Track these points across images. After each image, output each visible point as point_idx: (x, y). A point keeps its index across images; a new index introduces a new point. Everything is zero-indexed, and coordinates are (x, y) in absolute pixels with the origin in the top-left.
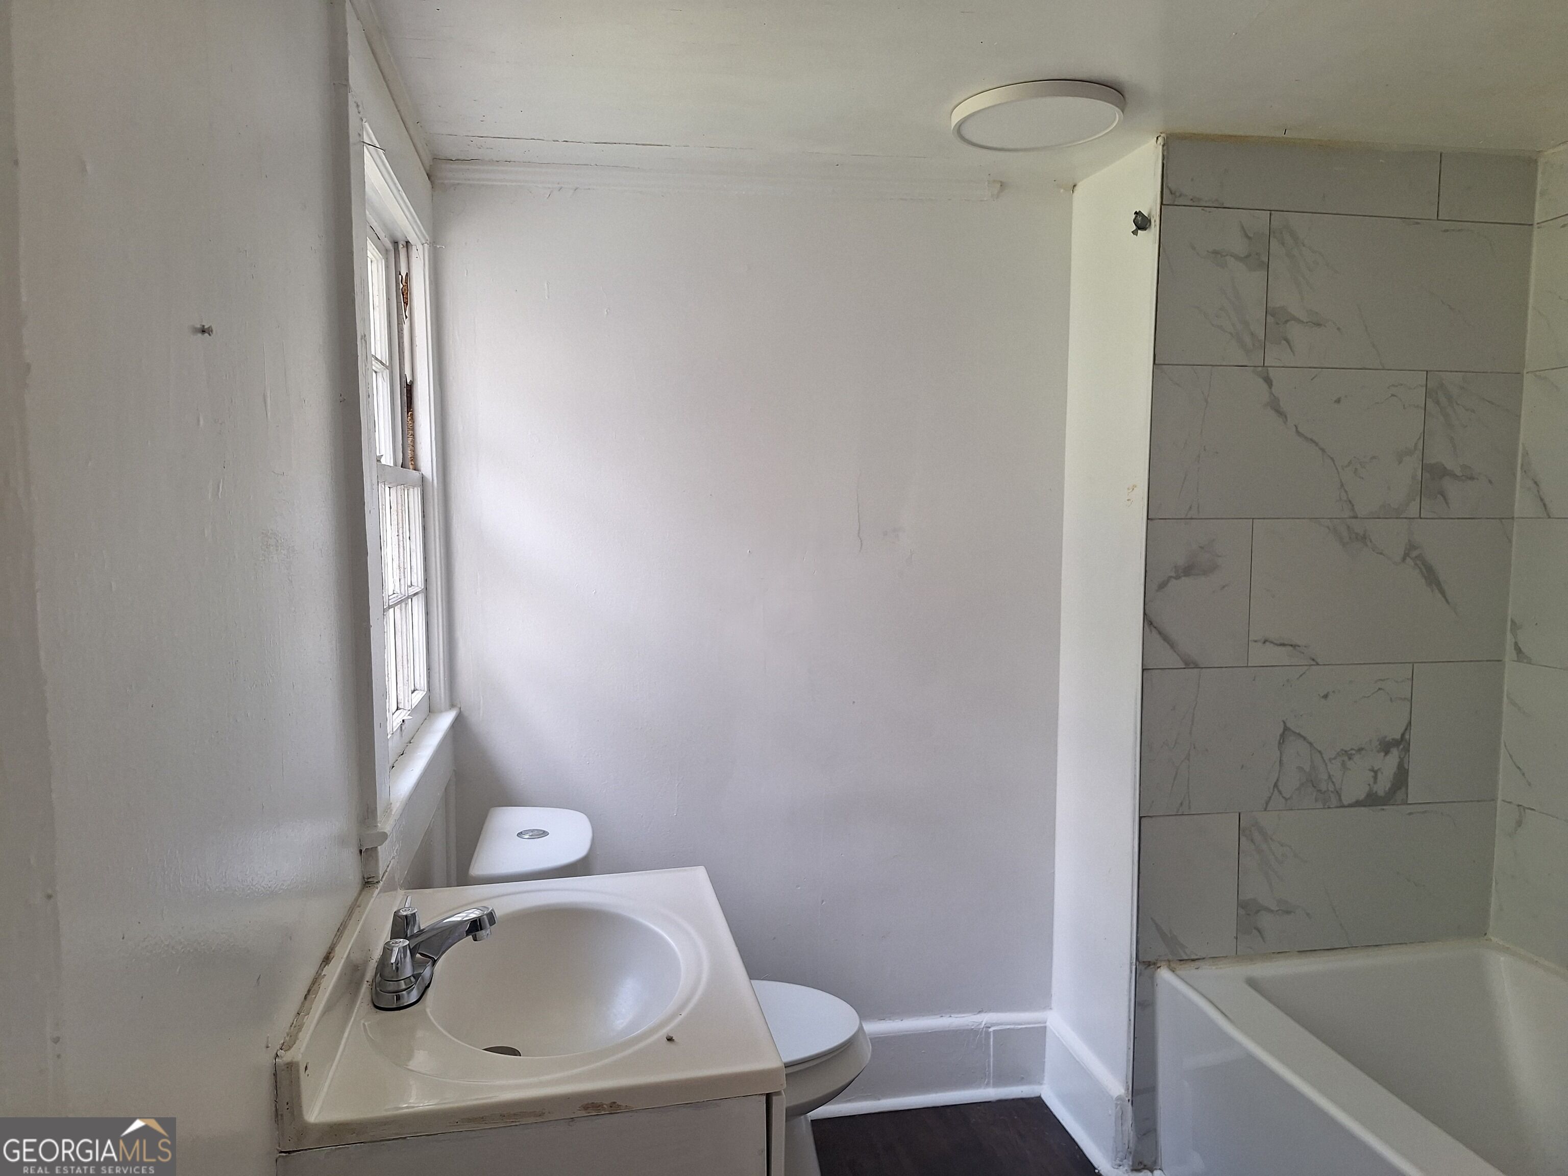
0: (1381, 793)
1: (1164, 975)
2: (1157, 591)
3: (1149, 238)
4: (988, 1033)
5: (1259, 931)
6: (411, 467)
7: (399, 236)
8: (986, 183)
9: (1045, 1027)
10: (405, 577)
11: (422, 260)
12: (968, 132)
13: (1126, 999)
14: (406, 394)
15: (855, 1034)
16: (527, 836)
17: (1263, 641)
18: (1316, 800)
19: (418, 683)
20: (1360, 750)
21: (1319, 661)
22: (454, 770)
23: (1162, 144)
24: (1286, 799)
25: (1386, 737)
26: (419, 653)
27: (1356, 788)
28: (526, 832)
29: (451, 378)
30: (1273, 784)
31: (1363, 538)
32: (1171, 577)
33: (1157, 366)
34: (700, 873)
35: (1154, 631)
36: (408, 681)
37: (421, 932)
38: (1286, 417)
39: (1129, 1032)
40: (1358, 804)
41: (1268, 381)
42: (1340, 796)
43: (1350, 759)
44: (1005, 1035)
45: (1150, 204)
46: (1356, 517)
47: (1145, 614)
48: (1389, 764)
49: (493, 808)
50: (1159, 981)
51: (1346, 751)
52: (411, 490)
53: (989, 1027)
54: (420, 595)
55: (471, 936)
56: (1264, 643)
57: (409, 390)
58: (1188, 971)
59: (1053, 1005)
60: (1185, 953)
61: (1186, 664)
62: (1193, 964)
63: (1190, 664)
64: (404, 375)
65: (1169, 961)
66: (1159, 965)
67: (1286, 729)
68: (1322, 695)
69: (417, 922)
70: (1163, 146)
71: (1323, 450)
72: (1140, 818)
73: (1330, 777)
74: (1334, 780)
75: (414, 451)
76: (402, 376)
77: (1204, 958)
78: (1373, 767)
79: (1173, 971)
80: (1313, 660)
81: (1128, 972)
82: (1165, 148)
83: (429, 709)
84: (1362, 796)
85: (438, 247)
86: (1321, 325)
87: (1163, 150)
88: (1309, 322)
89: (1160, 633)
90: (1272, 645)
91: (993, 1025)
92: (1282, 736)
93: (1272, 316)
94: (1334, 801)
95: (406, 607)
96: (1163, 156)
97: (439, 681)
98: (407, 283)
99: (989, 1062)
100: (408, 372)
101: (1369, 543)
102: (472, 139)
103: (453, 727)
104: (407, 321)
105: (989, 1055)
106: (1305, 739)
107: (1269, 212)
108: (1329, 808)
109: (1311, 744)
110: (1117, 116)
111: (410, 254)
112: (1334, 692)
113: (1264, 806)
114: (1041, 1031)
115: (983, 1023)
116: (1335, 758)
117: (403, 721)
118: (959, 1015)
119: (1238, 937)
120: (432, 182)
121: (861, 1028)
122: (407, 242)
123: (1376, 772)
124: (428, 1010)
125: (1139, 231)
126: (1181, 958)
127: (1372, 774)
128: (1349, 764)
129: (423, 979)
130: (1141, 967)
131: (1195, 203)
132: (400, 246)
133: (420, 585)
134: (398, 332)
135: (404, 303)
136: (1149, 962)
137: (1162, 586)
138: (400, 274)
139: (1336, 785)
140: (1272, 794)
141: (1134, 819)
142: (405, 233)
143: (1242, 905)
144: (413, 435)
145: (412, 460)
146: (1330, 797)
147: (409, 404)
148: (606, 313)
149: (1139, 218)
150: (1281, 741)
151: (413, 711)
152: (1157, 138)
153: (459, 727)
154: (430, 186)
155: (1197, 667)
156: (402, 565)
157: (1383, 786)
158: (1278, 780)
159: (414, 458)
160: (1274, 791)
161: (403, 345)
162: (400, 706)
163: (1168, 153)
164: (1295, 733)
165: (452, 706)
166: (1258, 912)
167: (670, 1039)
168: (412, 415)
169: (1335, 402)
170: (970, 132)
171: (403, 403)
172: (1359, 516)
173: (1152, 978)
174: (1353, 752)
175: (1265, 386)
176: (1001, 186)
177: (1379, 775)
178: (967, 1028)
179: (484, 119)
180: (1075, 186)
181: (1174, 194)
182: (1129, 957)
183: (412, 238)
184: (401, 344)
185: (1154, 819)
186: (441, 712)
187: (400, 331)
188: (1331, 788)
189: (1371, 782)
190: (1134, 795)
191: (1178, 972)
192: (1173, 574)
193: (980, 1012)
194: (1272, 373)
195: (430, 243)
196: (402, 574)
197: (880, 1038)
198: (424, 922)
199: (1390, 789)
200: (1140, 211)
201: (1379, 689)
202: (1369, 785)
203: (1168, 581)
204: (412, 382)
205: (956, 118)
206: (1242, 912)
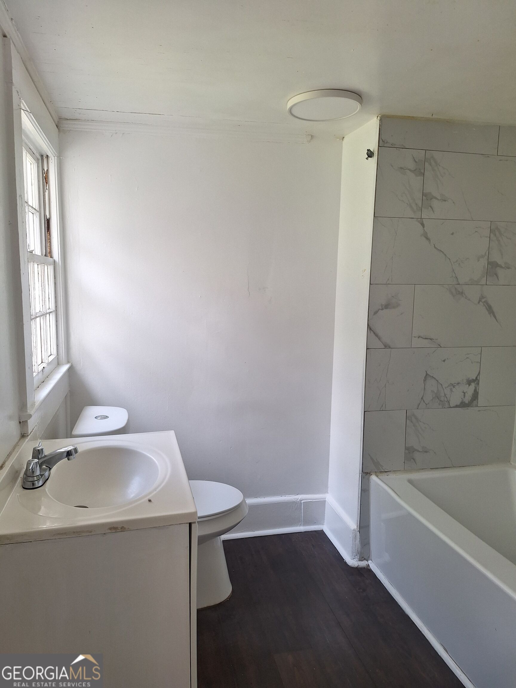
0: (467, 402)
1: (374, 478)
2: (374, 315)
3: (373, 161)
4: (301, 503)
5: (414, 459)
6: (49, 256)
7: (43, 153)
8: (305, 136)
9: (325, 501)
10: (45, 305)
11: (54, 164)
12: (294, 112)
13: (358, 488)
14: (47, 224)
15: (241, 503)
16: (99, 418)
17: (418, 337)
18: (439, 404)
19: (53, 352)
20: (458, 383)
21: (442, 346)
22: (69, 390)
23: (379, 119)
24: (426, 404)
25: (470, 378)
26: (53, 338)
27: (456, 399)
28: (99, 416)
29: (67, 217)
30: (421, 398)
31: (462, 293)
32: (380, 309)
33: (375, 217)
34: (172, 433)
35: (372, 332)
36: (46, 350)
37: (45, 456)
38: (430, 240)
39: (359, 502)
40: (457, 406)
41: (423, 225)
42: (449, 403)
43: (454, 387)
44: (308, 504)
45: (374, 146)
46: (459, 284)
47: (368, 325)
48: (470, 390)
49: (86, 407)
50: (371, 481)
51: (452, 384)
52: (49, 266)
53: (302, 501)
54: (53, 313)
55: (67, 458)
56: (419, 338)
57: (48, 222)
58: (384, 476)
59: (329, 492)
60: (382, 468)
61: (385, 346)
62: (386, 474)
63: (387, 346)
64: (46, 215)
65: (376, 472)
66: (371, 474)
67: (427, 374)
68: (443, 360)
69: (44, 452)
70: (380, 120)
71: (445, 255)
72: (365, 412)
73: (445, 395)
74: (447, 396)
75: (50, 249)
76: (45, 215)
77: (390, 471)
78: (463, 391)
79: (377, 477)
80: (439, 345)
81: (358, 477)
82: (381, 121)
83: (58, 363)
84: (458, 404)
85: (61, 158)
86: (446, 200)
87: (380, 122)
88: (441, 199)
89: (374, 333)
90: (422, 339)
91: (303, 500)
92: (425, 377)
93: (425, 196)
94: (447, 405)
95: (45, 318)
96: (380, 125)
97: (62, 351)
98: (47, 174)
99: (301, 515)
100: (47, 214)
101: (464, 296)
102: (76, 110)
103: (69, 371)
104: (47, 191)
105: (301, 513)
106: (435, 379)
107: (425, 151)
108: (445, 408)
109: (437, 381)
110: (359, 106)
111: (48, 161)
112: (448, 359)
113: (417, 407)
114: (323, 503)
115: (299, 499)
116: (448, 387)
117: (44, 367)
118: (289, 496)
119: (405, 462)
120: (59, 129)
121: (244, 501)
122: (47, 156)
123: (464, 393)
124: (47, 490)
125: (369, 158)
126: (381, 471)
127: (463, 394)
128: (454, 390)
129: (45, 476)
130: (364, 475)
131: (393, 146)
132: (44, 157)
133: (53, 309)
134: (43, 196)
135: (46, 183)
136: (368, 473)
137: (376, 313)
138: (44, 170)
139: (448, 398)
140: (421, 402)
141: (362, 412)
142: (46, 151)
143: (407, 449)
144: (50, 242)
145: (49, 253)
146: (445, 403)
147: (48, 228)
148: (137, 189)
149: (369, 152)
150: (425, 380)
151: (49, 364)
152: (377, 117)
153: (71, 371)
154: (58, 131)
155: (390, 348)
156: (43, 299)
157: (467, 399)
158: (423, 396)
159: (50, 252)
160: (421, 400)
161: (45, 202)
162: (43, 361)
163: (382, 123)
164: (430, 376)
165: (68, 362)
166: (413, 452)
167: (150, 501)
168: (49, 233)
169: (451, 234)
170: (295, 112)
171: (45, 227)
172: (460, 284)
173: (369, 480)
174: (455, 384)
175: (421, 226)
176: (312, 137)
177: (466, 394)
178: (292, 501)
179: (80, 100)
180: (344, 138)
181: (384, 142)
182: (359, 471)
183: (50, 154)
184: (44, 201)
185: (370, 412)
186: (63, 364)
187: (44, 195)
188: (446, 399)
189: (463, 397)
190: (362, 402)
191: (379, 477)
192: (380, 308)
193: (298, 494)
194: (425, 221)
195: (58, 156)
196: (44, 303)
197: (253, 505)
198: (46, 452)
199: (471, 400)
200: (369, 149)
201: (467, 358)
202: (462, 398)
203: (378, 311)
204: (50, 218)
205: (289, 105)
206: (407, 451)
